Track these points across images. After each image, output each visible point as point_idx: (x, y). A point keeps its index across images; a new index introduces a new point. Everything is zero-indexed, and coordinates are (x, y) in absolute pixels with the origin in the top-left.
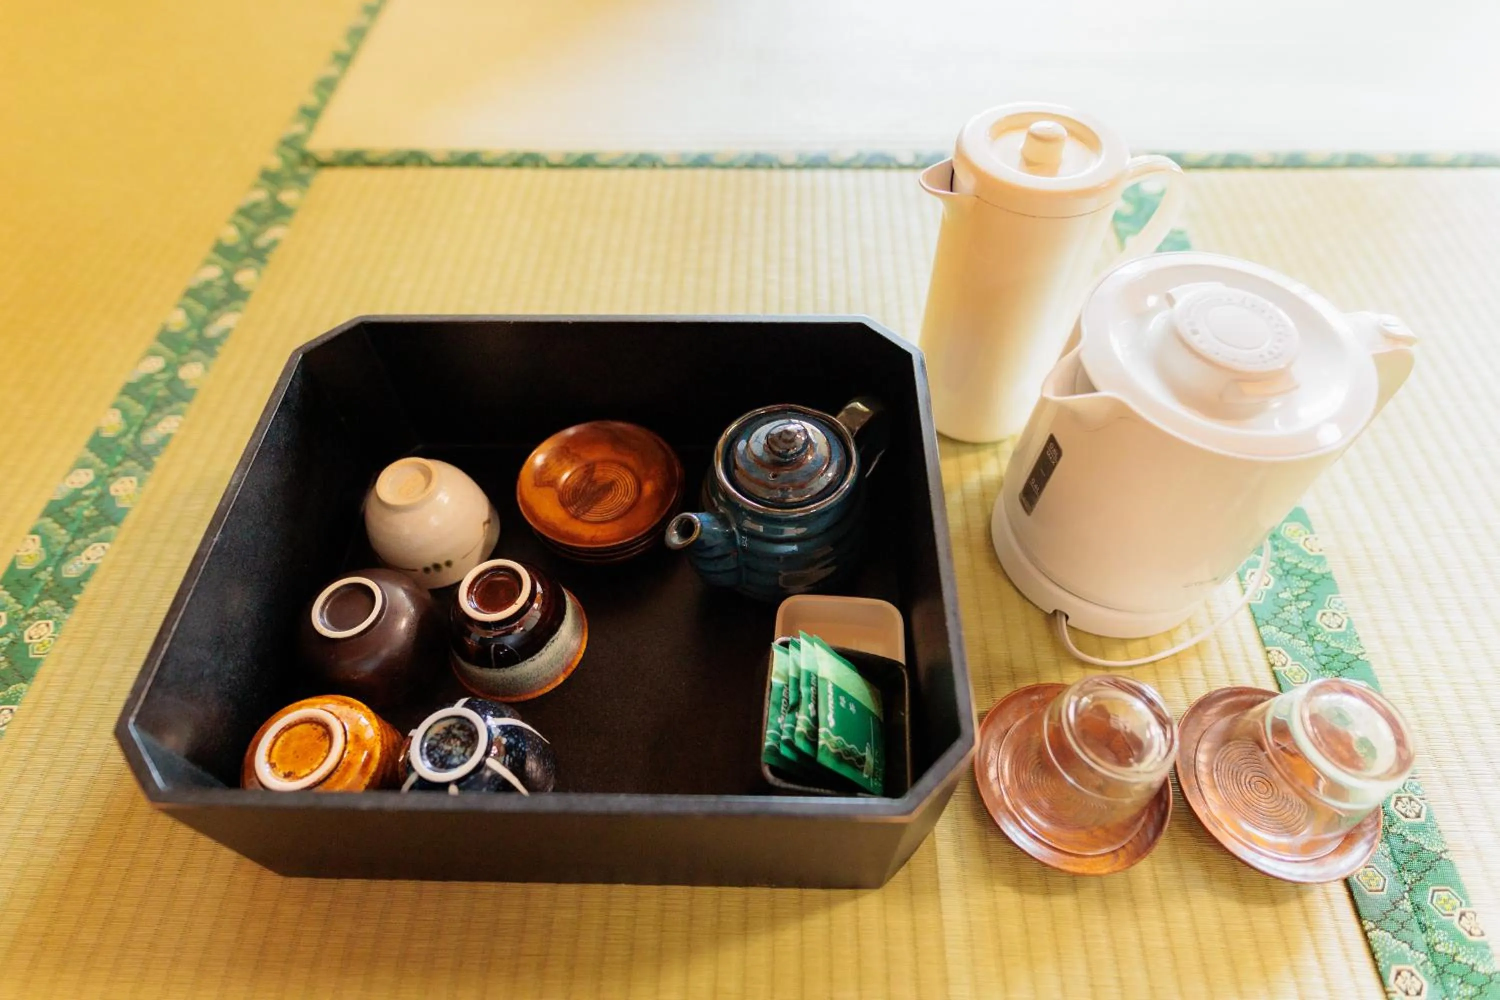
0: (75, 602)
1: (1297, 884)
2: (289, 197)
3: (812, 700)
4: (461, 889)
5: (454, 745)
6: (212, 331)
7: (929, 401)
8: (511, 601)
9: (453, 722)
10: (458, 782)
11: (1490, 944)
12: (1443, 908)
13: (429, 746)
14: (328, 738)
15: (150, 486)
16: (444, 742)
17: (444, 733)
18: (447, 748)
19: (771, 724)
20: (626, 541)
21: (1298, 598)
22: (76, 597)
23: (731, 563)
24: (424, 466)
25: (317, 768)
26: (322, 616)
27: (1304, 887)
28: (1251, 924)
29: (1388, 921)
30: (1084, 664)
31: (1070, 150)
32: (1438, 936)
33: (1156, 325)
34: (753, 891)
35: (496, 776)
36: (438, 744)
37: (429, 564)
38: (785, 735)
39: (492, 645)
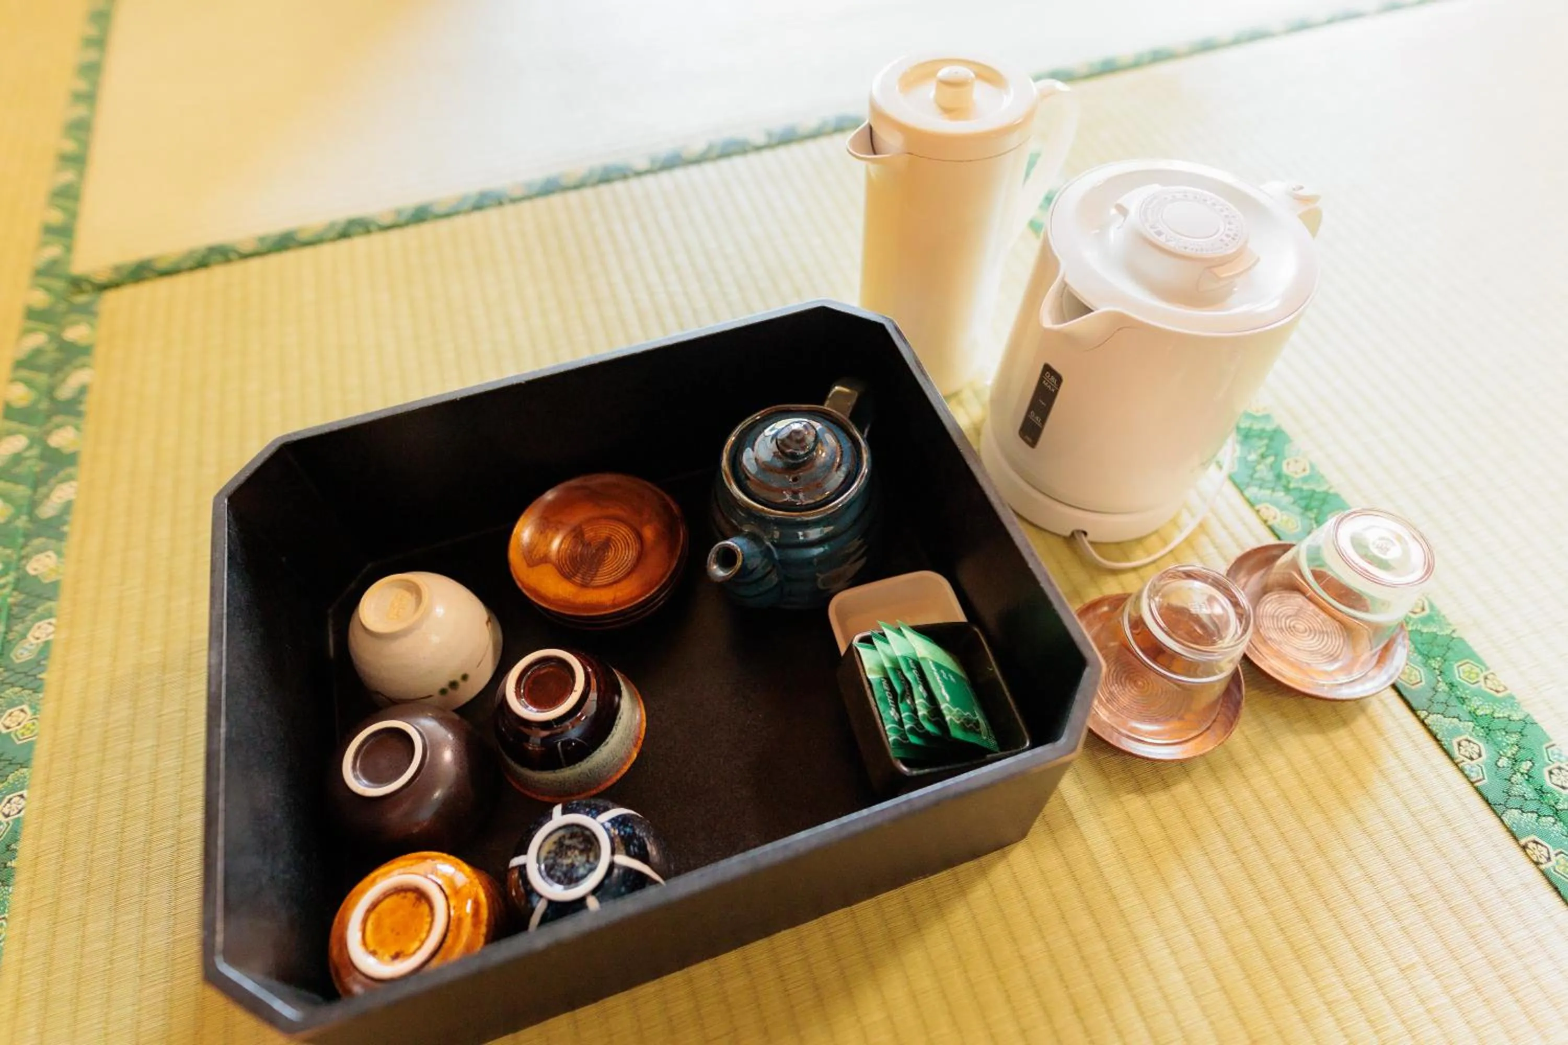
0: (12, 868)
1: (1356, 701)
2: (76, 333)
3: (919, 682)
4: (618, 1002)
5: (573, 856)
6: (47, 510)
7: (919, 364)
8: (570, 689)
9: (561, 833)
10: (594, 892)
11: (1514, 694)
12: (1470, 679)
13: (546, 866)
14: (423, 901)
15: (48, 708)
16: (561, 857)
17: (556, 848)
18: (567, 861)
19: (886, 720)
20: (651, 593)
21: (1263, 456)
22: (12, 864)
23: (774, 578)
24: (407, 581)
25: (427, 936)
26: (356, 777)
27: (1365, 701)
28: (1335, 748)
29: (1435, 704)
30: (1114, 572)
31: (980, 93)
32: (1475, 703)
33: (1115, 234)
34: (908, 887)
35: (628, 871)
36: (555, 861)
37: (443, 683)
38: (907, 724)
39: (557, 743)
